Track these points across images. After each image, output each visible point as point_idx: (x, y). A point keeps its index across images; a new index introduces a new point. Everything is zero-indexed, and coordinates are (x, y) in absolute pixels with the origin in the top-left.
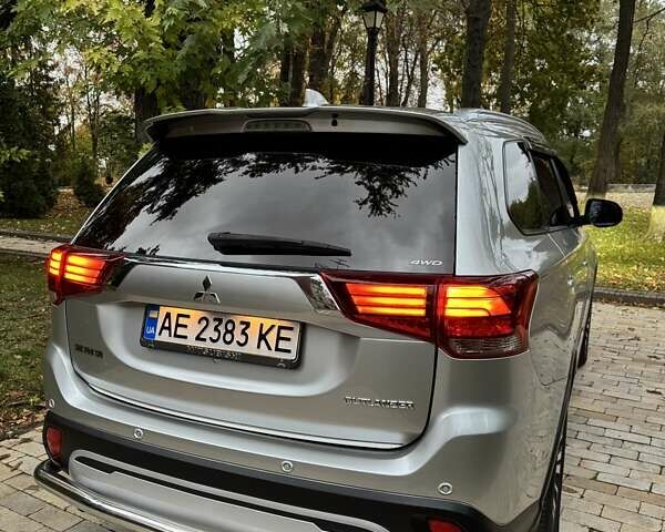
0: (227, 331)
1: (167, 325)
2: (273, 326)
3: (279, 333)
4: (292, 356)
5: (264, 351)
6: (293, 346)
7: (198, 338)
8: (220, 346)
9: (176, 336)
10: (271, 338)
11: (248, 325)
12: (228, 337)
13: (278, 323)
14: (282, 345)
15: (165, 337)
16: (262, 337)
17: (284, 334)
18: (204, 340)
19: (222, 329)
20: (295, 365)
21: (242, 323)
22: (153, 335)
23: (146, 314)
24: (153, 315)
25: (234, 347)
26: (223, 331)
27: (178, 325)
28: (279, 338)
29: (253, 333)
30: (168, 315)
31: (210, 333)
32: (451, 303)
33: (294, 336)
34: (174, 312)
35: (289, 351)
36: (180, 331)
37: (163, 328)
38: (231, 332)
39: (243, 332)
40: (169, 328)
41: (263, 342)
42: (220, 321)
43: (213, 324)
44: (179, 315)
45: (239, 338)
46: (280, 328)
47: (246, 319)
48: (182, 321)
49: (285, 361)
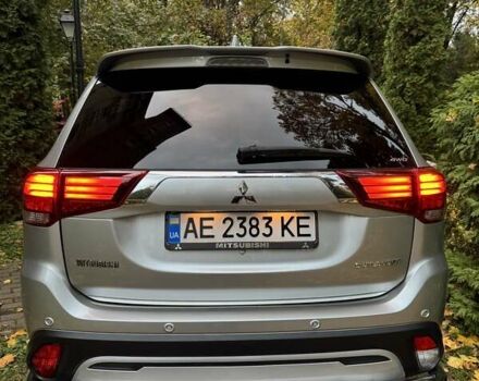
0: (252, 227)
1: (191, 228)
2: (292, 218)
3: (298, 222)
4: (313, 238)
5: (288, 238)
6: (311, 230)
7: (225, 236)
8: (248, 239)
9: (202, 236)
10: (293, 226)
11: (270, 219)
12: (254, 231)
13: (296, 215)
14: (302, 231)
15: (191, 239)
16: (284, 227)
17: (302, 222)
18: (232, 236)
19: (247, 225)
20: (314, 245)
21: (265, 218)
22: (178, 239)
23: (167, 220)
24: (173, 221)
25: (261, 238)
26: (248, 227)
27: (202, 227)
28: (299, 226)
29: (276, 225)
30: (191, 220)
31: (236, 230)
33: (311, 222)
34: (196, 217)
35: (309, 235)
36: (206, 232)
37: (187, 231)
38: (256, 227)
39: (267, 225)
40: (194, 231)
41: (286, 231)
42: (244, 219)
43: (237, 223)
44: (202, 219)
45: (263, 229)
46: (299, 218)
47: (269, 215)
48: (205, 223)
49: (308, 243)
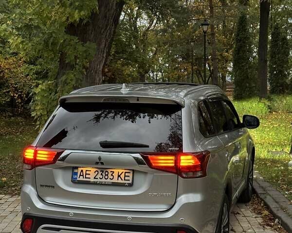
0: (106, 175)
1: (82, 174)
2: (123, 172)
3: (125, 174)
4: (130, 182)
5: (120, 181)
6: (130, 178)
7: (95, 178)
8: (104, 180)
9: (86, 178)
10: (122, 176)
11: (113, 172)
12: (106, 177)
13: (124, 171)
14: (126, 178)
15: (81, 178)
16: (119, 176)
17: (127, 174)
18: (97, 178)
20: (131, 185)
21: (111, 172)
22: (76, 178)
23: (73, 171)
24: (76, 171)
25: (109, 180)
26: (104, 175)
27: (86, 174)
28: (125, 176)
29: (116, 175)
30: (82, 171)
31: (99, 176)
32: (182, 161)
33: (131, 175)
34: (84, 170)
35: (129, 180)
36: (87, 176)
37: (80, 175)
38: (107, 175)
39: (112, 175)
40: (83, 175)
41: (119, 178)
42: (103, 172)
43: (100, 173)
44: (86, 171)
45: (110, 176)
46: (125, 173)
47: (113, 170)
48: (88, 172)
49: (128, 184)
